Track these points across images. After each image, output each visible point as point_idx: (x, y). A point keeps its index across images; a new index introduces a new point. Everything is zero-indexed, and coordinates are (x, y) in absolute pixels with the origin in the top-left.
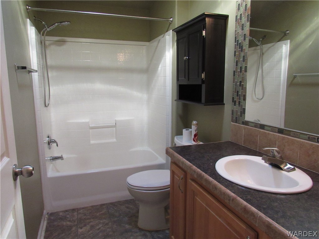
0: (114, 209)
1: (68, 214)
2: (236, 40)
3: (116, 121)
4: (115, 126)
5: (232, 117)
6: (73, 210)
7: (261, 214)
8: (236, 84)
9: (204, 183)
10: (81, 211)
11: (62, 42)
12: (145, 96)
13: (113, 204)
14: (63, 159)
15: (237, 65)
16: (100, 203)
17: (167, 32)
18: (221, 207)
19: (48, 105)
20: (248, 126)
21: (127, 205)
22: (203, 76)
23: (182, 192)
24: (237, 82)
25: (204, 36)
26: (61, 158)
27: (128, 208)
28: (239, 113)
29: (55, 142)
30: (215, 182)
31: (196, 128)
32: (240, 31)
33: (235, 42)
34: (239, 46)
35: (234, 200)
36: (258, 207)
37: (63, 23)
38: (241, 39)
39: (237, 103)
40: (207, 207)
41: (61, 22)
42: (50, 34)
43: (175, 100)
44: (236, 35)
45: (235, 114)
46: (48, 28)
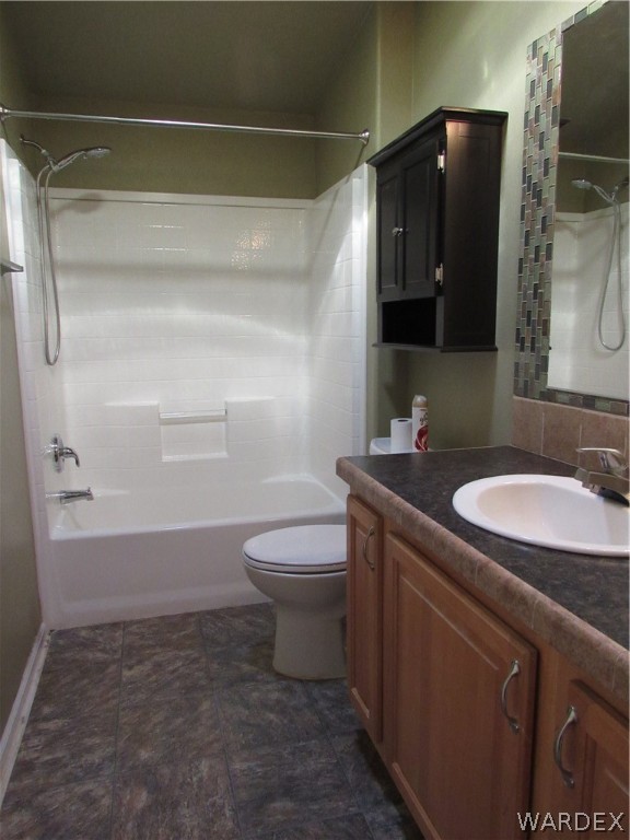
0: (215, 624)
1: (101, 635)
2: (526, 179)
3: (226, 403)
4: (223, 419)
5: (516, 382)
6: (115, 625)
7: (541, 597)
8: (525, 293)
9: (418, 537)
10: (134, 628)
11: (92, 203)
12: (302, 341)
13: (215, 614)
14: (92, 499)
15: (527, 244)
16: (181, 611)
17: (356, 168)
18: (456, 594)
19: (55, 360)
20: (555, 402)
21: (249, 617)
22: (439, 274)
23: (373, 569)
24: (527, 289)
25: (441, 169)
26: (86, 495)
27: (250, 623)
28: (533, 371)
29: (72, 453)
30: (443, 531)
31: (424, 413)
32: (535, 152)
33: (524, 183)
34: (533, 190)
35: (482, 568)
36: (540, 584)
37: (93, 151)
38: (536, 173)
39: (528, 344)
40: (427, 601)
41: (87, 150)
42: (60, 181)
43: (374, 345)
44: (524, 163)
45: (522, 374)
46: (55, 164)
